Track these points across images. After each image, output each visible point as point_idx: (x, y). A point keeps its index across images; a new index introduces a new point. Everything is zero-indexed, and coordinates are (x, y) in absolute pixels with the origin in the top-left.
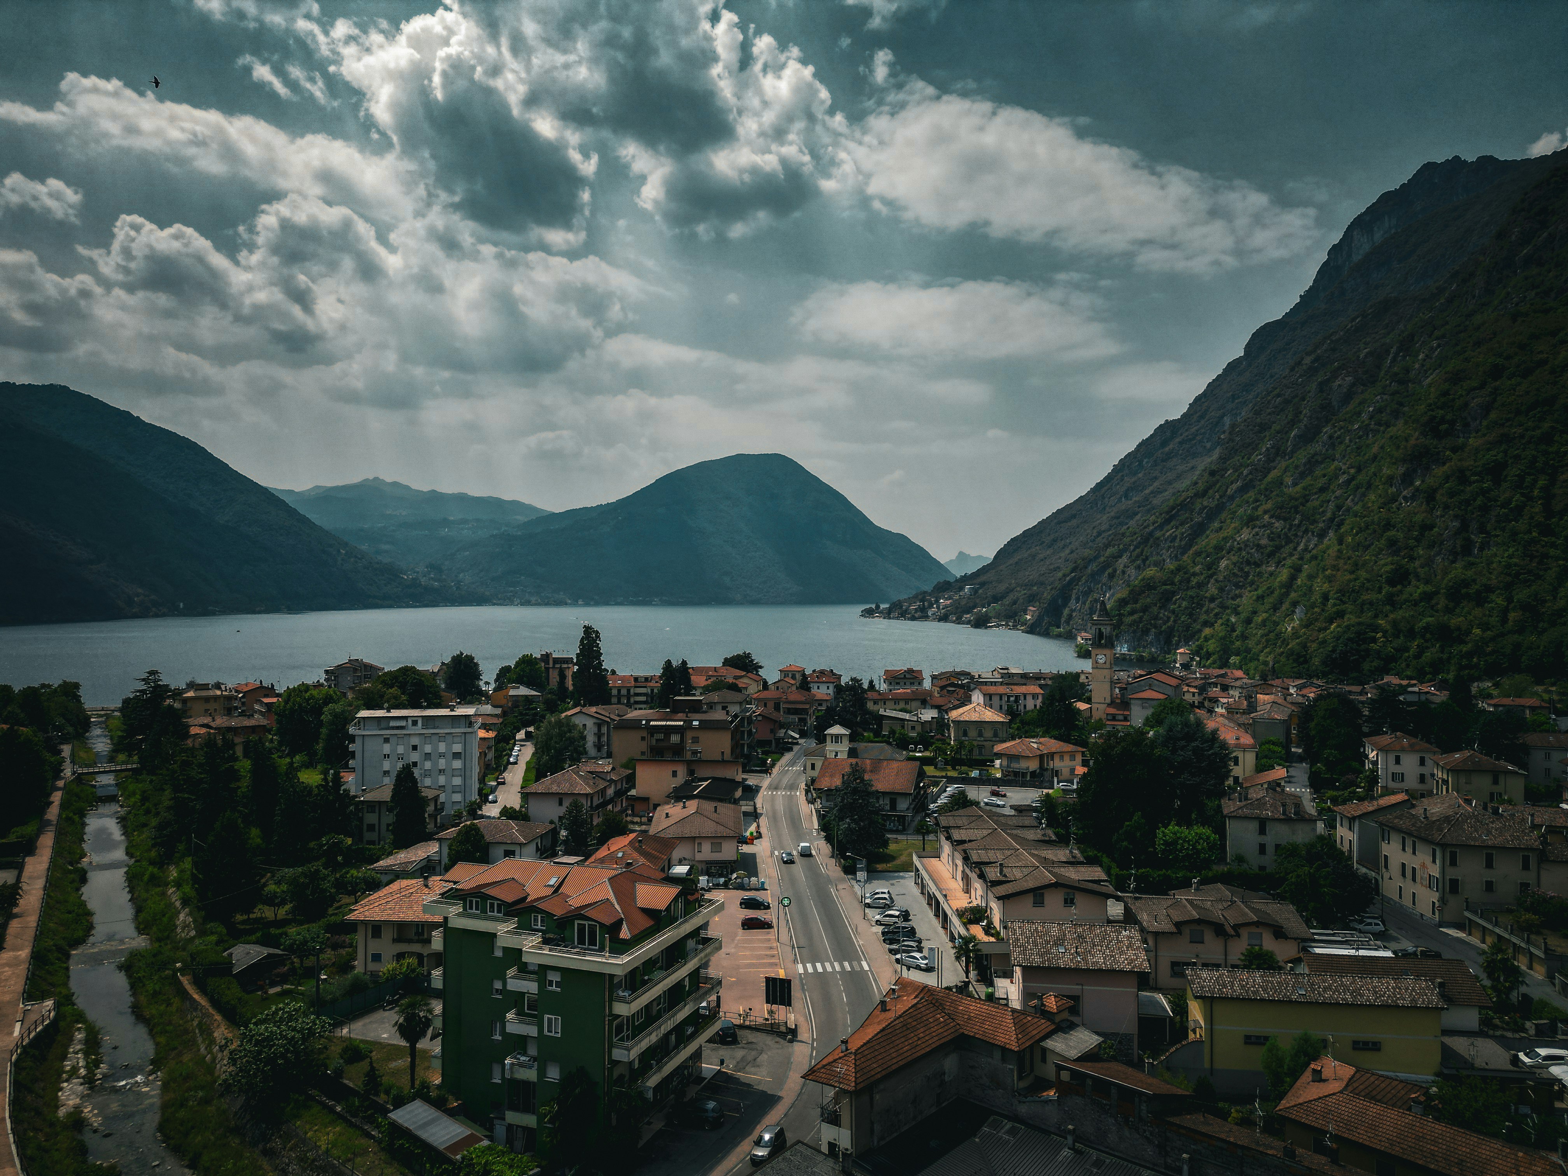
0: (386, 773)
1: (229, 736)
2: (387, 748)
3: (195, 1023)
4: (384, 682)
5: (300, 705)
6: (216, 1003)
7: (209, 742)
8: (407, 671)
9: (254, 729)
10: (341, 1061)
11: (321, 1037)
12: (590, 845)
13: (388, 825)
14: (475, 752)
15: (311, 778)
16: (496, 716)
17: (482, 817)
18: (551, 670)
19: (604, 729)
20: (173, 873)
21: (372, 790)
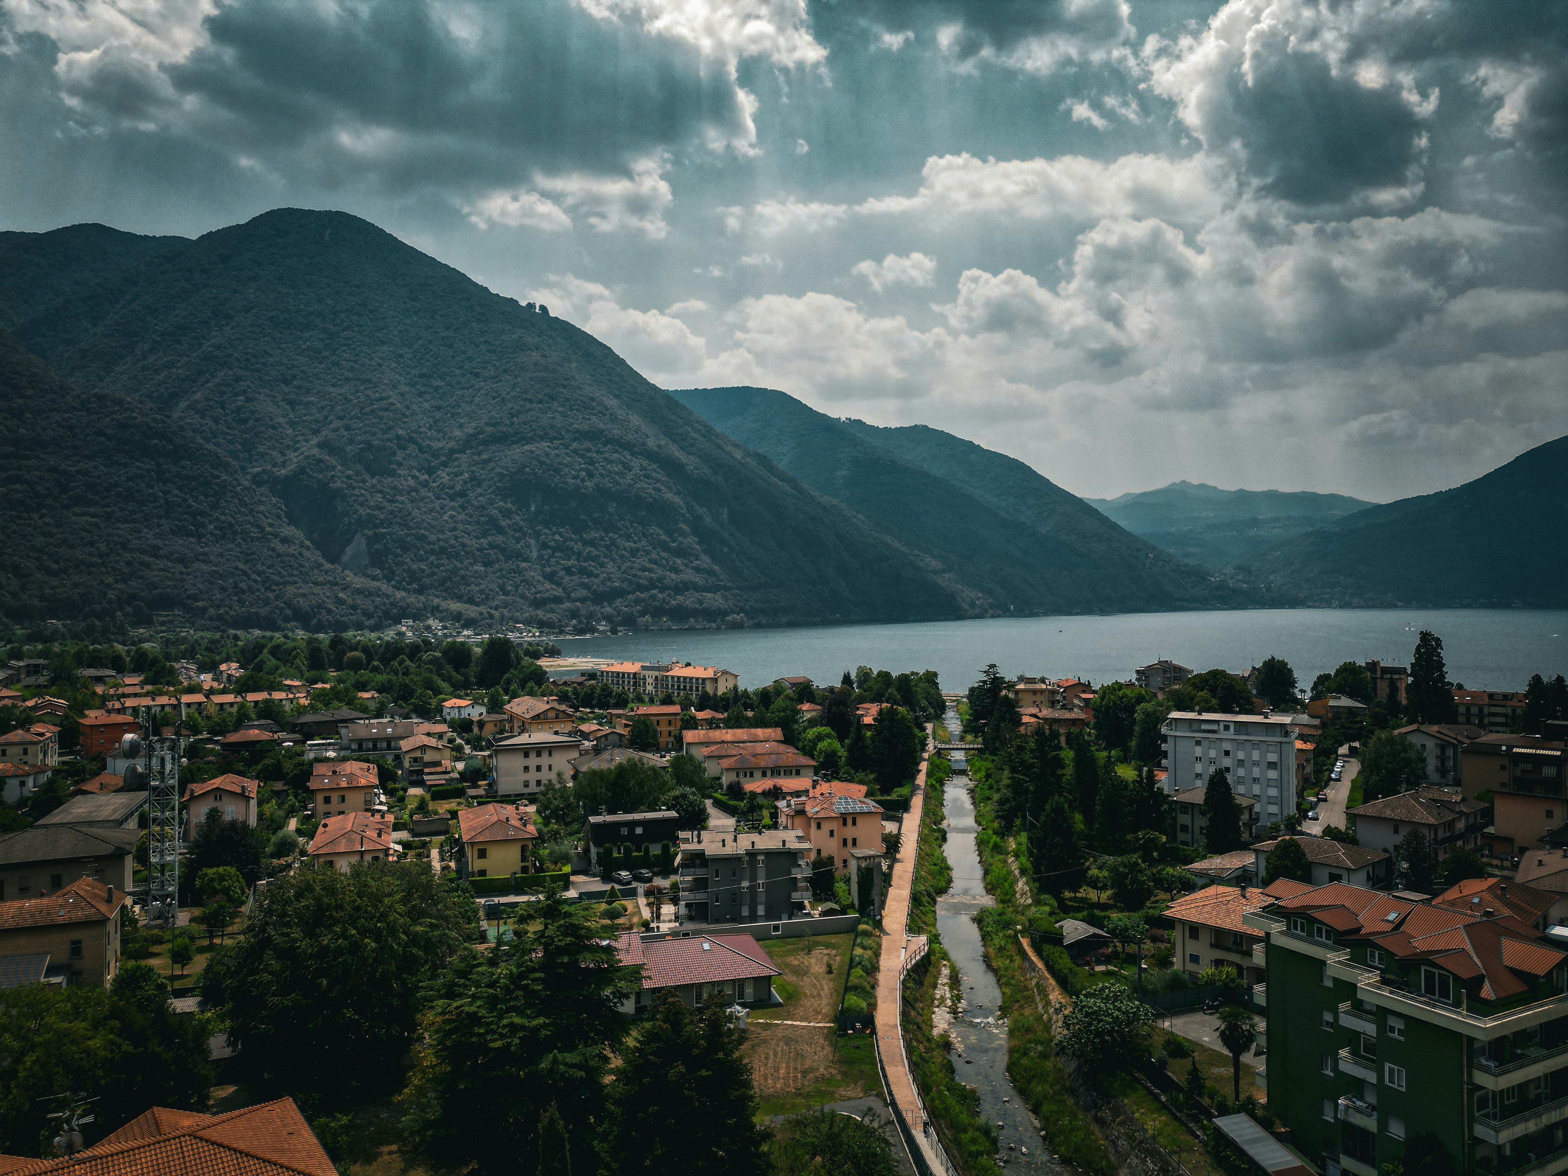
0: (1198, 776)
1: (1055, 727)
2: (1198, 751)
3: (1034, 982)
4: (1194, 686)
5: (1115, 702)
6: (1050, 968)
7: (1039, 732)
8: (1216, 675)
9: (1074, 722)
10: (1165, 1053)
11: (1145, 1024)
12: (1436, 884)
13: (1202, 828)
14: (1292, 764)
15: (1127, 773)
16: (1314, 726)
17: (1302, 833)
18: (1378, 681)
19: (1450, 752)
20: (1012, 844)
21: (1184, 791)
